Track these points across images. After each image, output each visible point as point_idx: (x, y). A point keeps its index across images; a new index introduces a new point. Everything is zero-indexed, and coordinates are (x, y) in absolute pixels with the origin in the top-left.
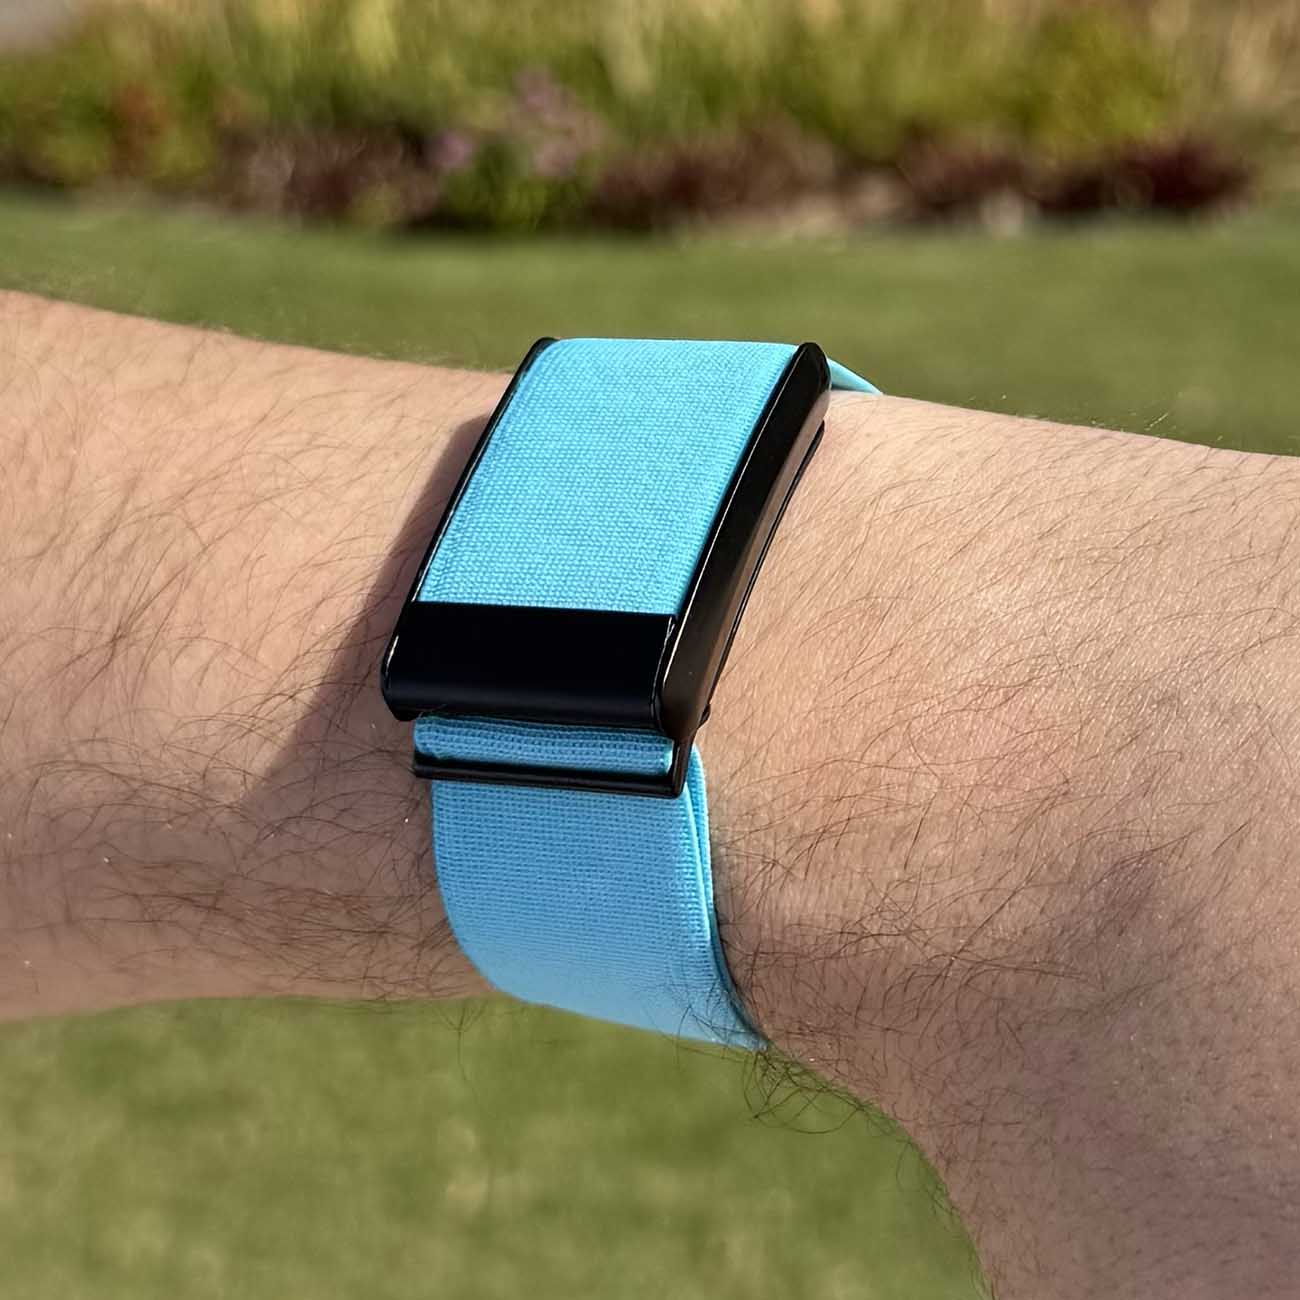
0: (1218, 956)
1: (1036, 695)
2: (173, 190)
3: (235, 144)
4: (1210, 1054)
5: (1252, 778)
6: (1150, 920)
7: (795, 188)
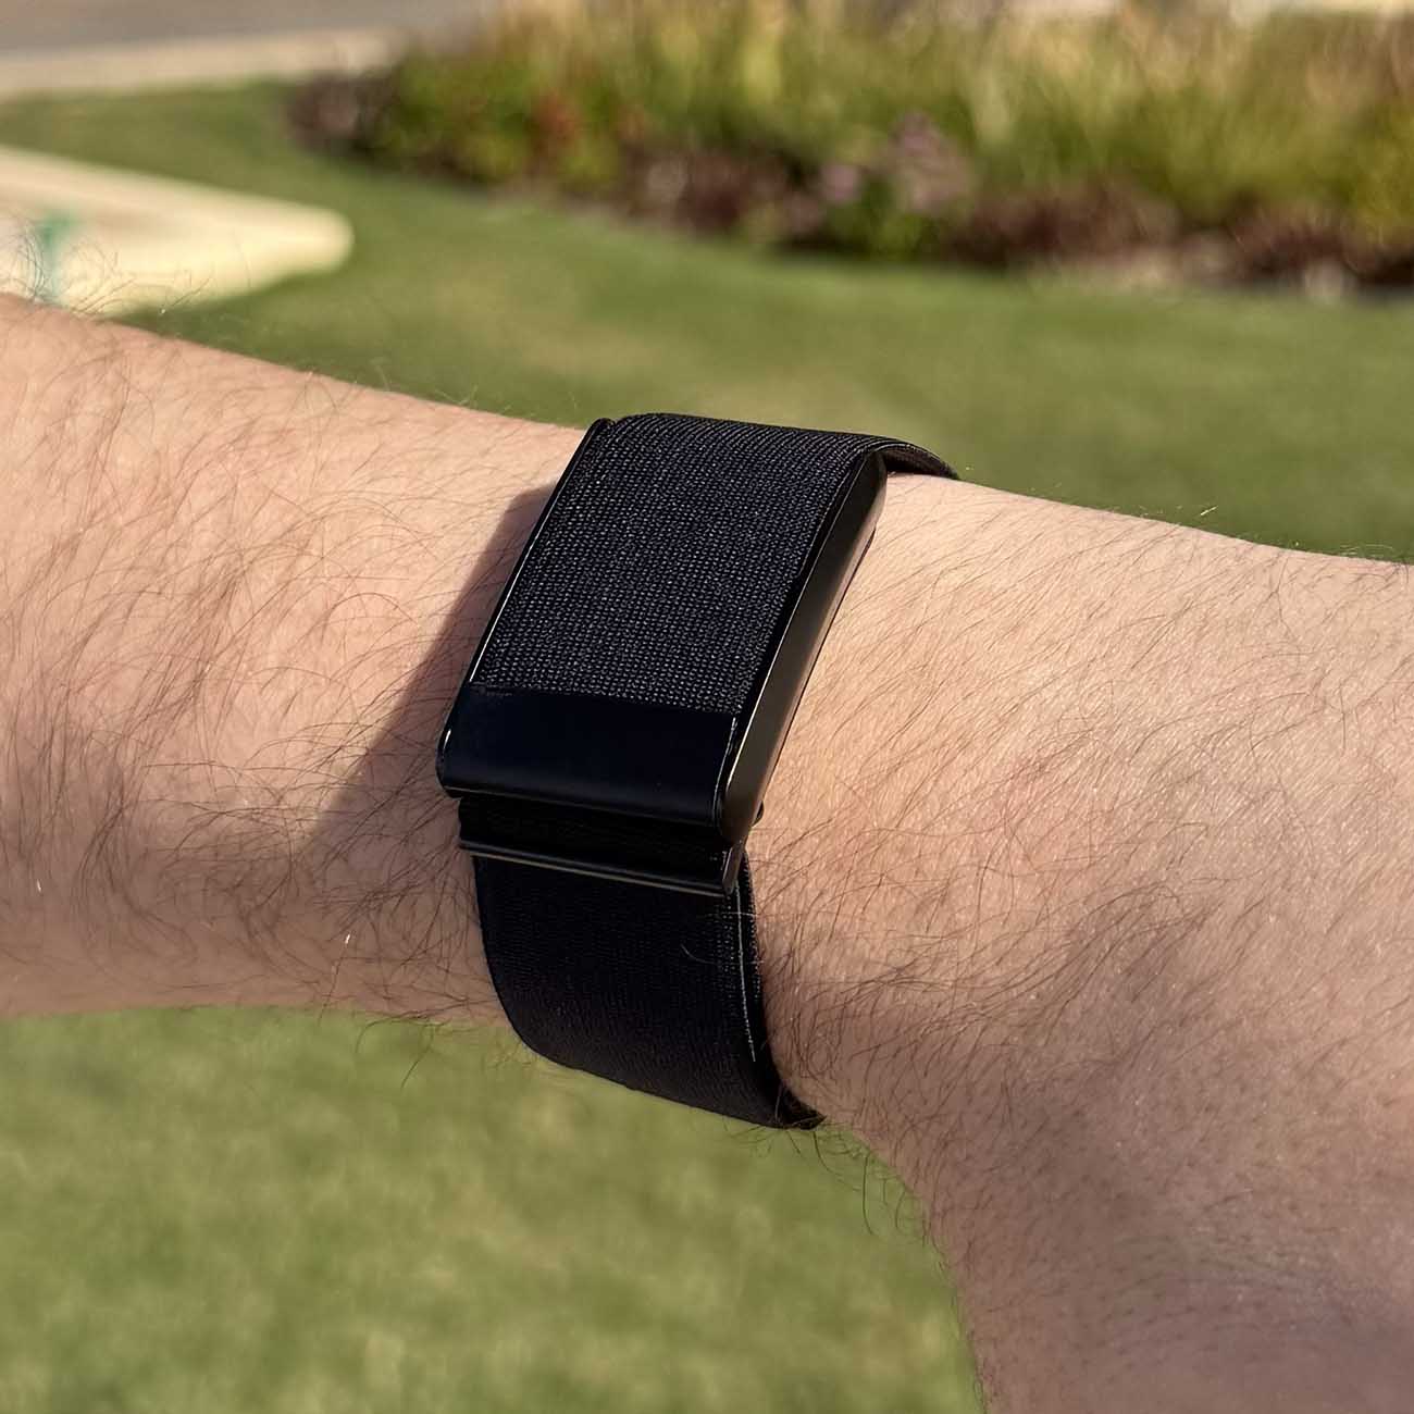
0: (1230, 1027)
1: (1070, 769)
2: (577, 193)
3: (636, 157)
4: (1215, 1122)
5: (1274, 857)
6: (1165, 989)
7: (1137, 240)
